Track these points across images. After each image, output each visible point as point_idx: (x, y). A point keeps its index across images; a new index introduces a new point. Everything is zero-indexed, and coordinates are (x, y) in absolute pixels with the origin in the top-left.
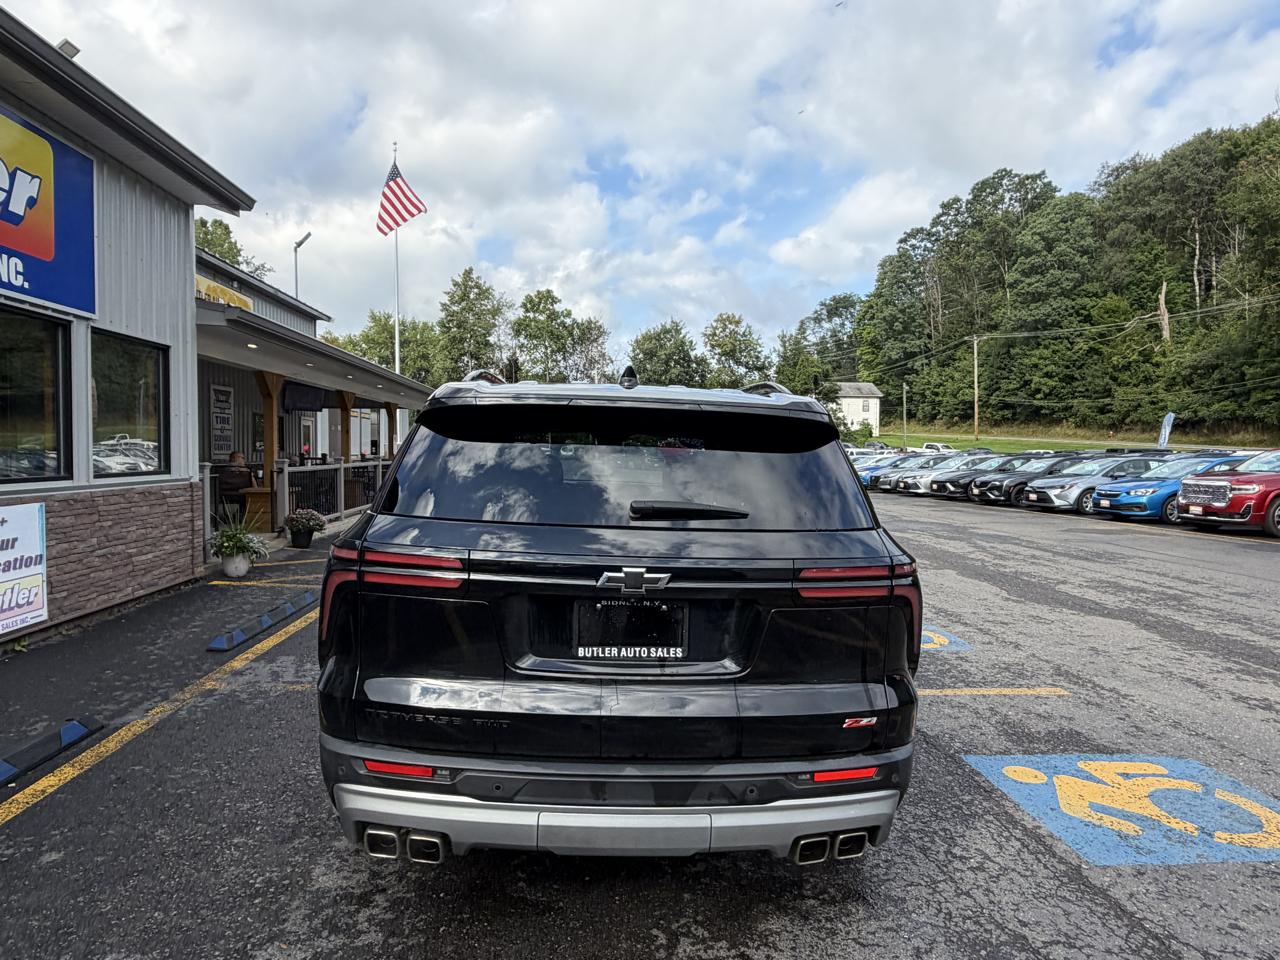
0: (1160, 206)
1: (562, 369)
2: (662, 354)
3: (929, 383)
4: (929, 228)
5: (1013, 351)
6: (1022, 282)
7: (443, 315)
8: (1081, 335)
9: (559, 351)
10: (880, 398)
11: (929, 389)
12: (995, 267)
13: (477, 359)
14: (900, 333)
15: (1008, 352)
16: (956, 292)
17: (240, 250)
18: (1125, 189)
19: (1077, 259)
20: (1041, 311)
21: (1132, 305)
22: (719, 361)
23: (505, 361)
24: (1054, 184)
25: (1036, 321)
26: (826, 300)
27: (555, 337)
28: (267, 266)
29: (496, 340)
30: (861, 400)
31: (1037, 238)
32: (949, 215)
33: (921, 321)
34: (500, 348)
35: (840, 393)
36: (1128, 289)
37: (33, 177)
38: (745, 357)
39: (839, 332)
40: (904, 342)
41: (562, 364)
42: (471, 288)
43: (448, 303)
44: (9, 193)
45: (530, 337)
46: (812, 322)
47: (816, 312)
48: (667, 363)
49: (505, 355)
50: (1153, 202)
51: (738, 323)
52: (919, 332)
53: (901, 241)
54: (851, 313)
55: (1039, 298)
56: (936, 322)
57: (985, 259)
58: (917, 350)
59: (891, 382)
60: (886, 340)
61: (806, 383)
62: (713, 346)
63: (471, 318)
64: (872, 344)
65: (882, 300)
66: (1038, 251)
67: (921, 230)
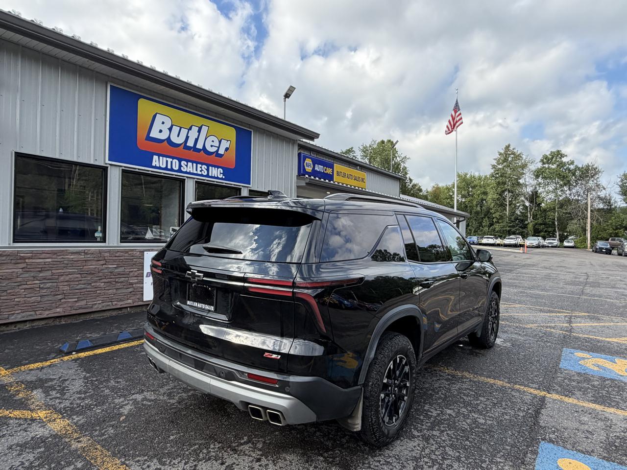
1: (568, 195)
7: (492, 171)
9: (565, 184)
13: (512, 192)
17: (397, 151)
23: (530, 193)
27: (563, 178)
28: (407, 157)
29: (524, 181)
34: (526, 186)
37: (228, 141)
41: (568, 192)
42: (509, 155)
43: (496, 164)
44: (219, 147)
45: (544, 178)
49: (529, 190)
63: (509, 171)
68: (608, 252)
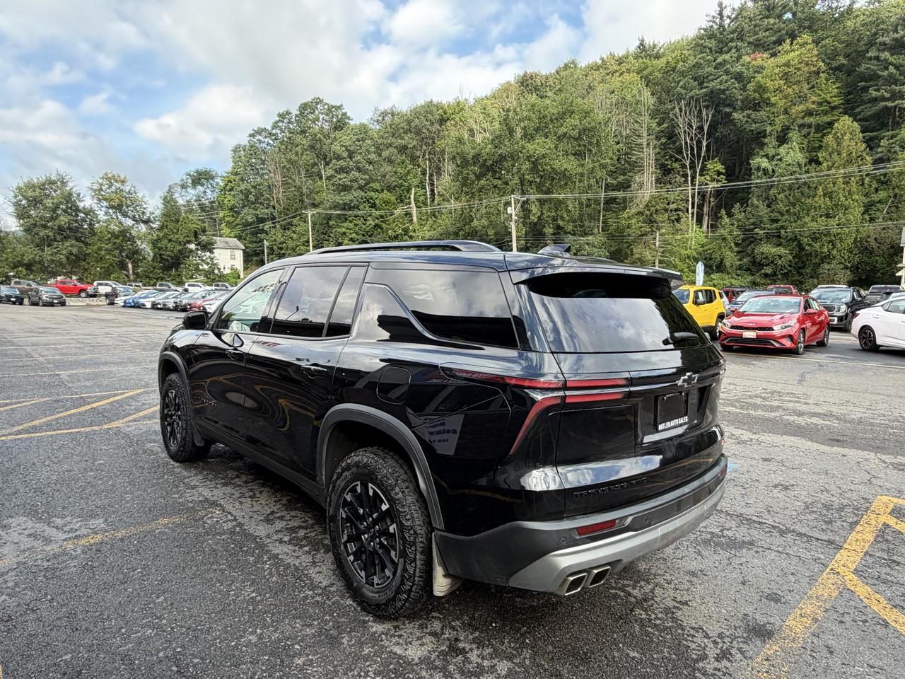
0: (410, 140)
2: (48, 203)
3: (275, 240)
4: (270, 129)
5: (331, 223)
6: (335, 177)
8: (370, 215)
10: (243, 250)
11: (276, 245)
12: (315, 164)
14: (253, 203)
15: (328, 223)
16: (291, 178)
18: (390, 127)
19: (367, 166)
20: (347, 197)
21: (397, 199)
22: (106, 213)
24: (348, 115)
25: (344, 203)
26: (190, 171)
30: (229, 251)
31: (343, 149)
32: (283, 122)
33: (268, 196)
35: (216, 246)
36: (395, 189)
38: (132, 211)
39: (203, 197)
40: (257, 210)
46: (179, 187)
47: (182, 180)
48: (54, 210)
50: (406, 138)
51: (123, 182)
52: (266, 204)
53: (250, 136)
54: (211, 184)
55: (345, 188)
56: (277, 198)
57: (309, 157)
58: (266, 217)
59: (248, 239)
60: (243, 207)
61: (188, 236)
62: (99, 200)
64: (232, 209)
65: (238, 177)
66: (345, 158)
67: (265, 130)
68: (20, 301)
